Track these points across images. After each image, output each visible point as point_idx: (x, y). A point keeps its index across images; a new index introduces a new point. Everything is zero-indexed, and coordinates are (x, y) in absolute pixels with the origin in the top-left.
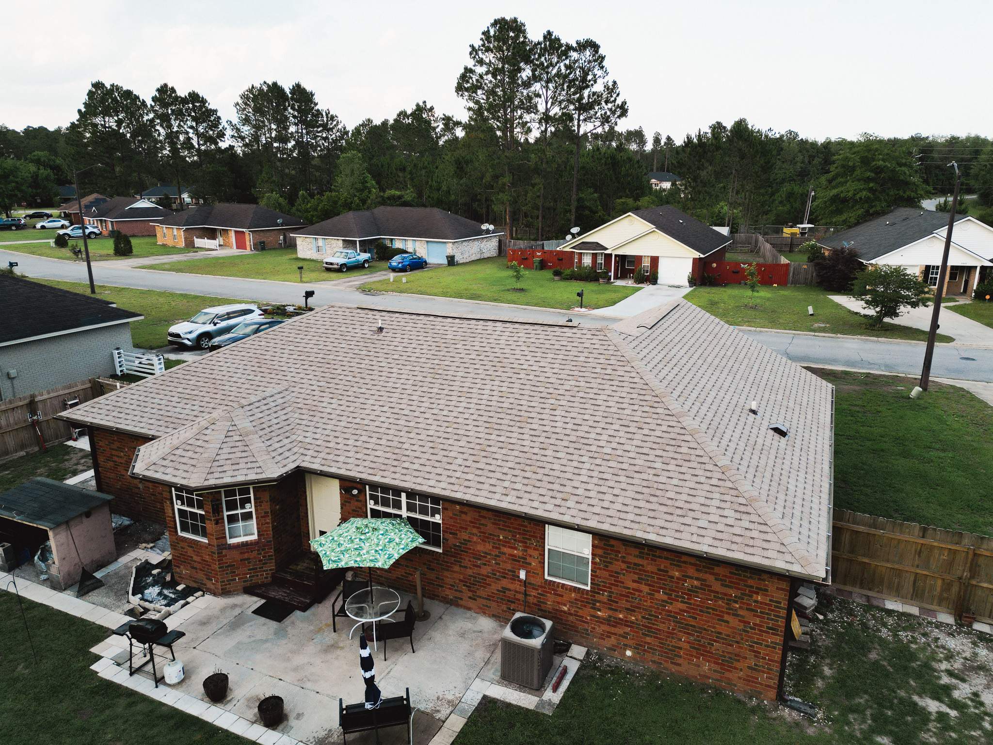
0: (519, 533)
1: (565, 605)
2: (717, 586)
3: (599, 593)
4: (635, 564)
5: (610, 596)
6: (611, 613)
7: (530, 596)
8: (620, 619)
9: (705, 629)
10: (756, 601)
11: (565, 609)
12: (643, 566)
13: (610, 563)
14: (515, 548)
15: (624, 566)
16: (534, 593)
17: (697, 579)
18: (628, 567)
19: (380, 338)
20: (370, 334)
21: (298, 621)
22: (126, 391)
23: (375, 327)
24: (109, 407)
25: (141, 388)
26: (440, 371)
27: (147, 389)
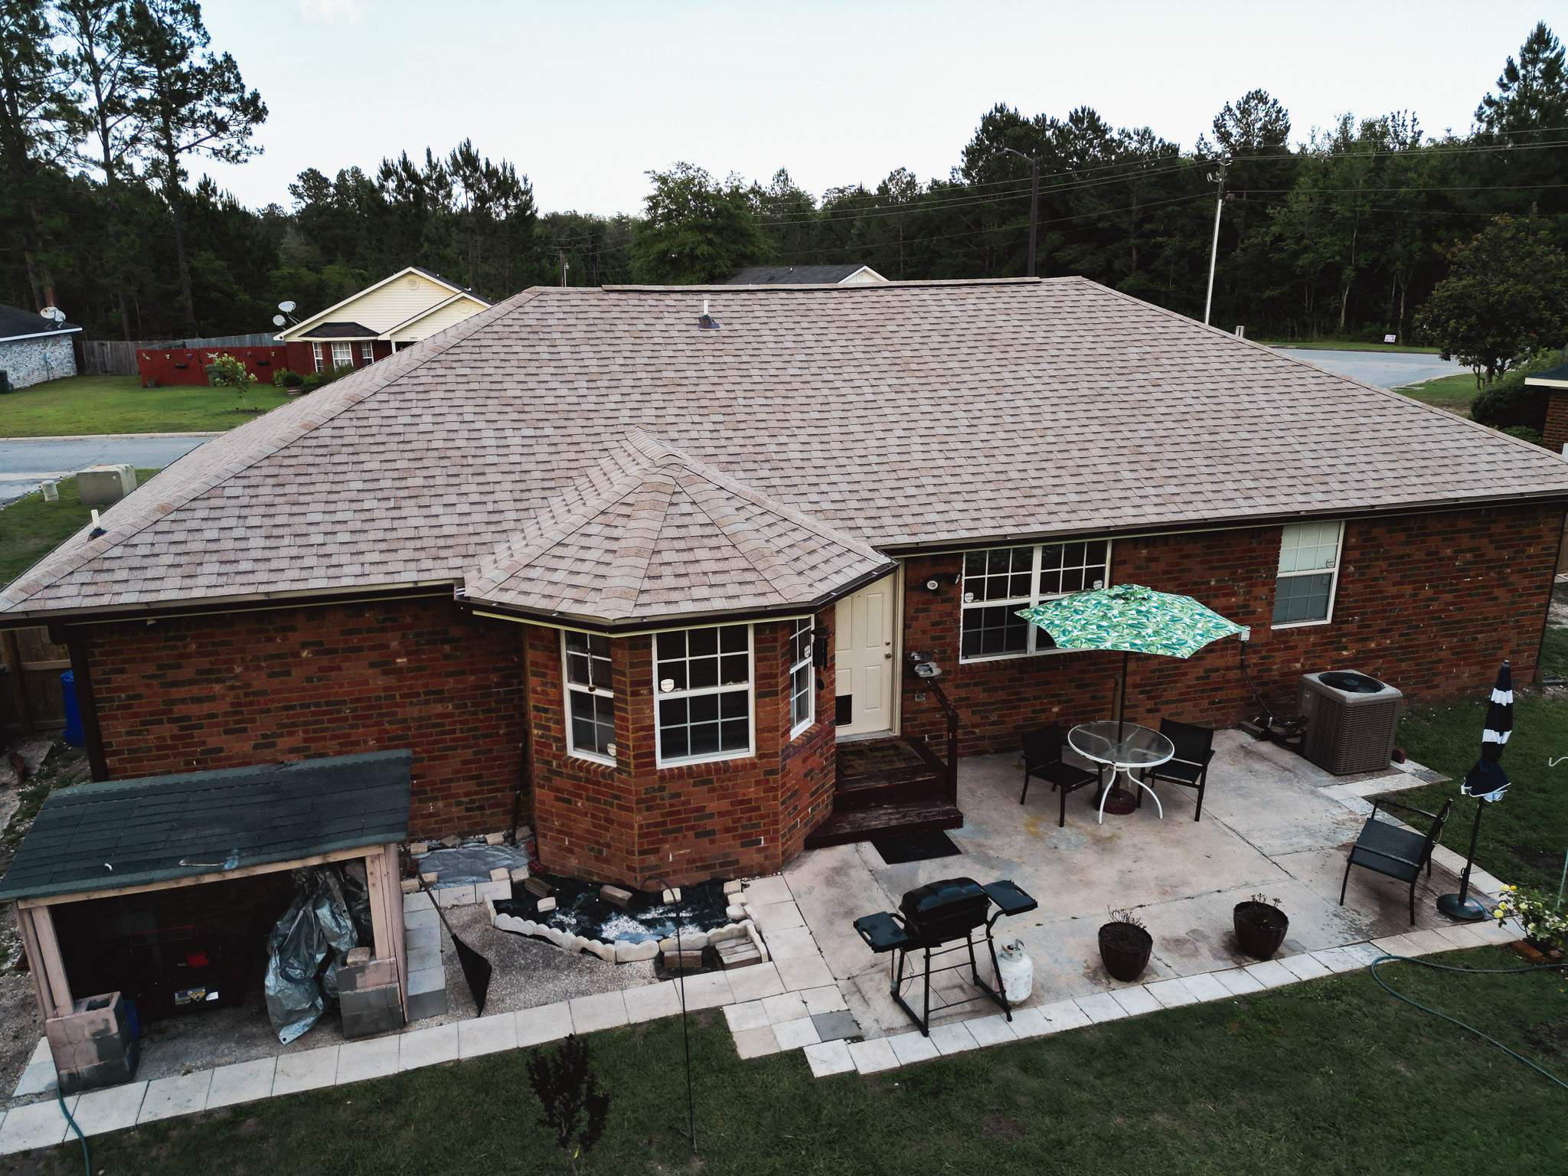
0: (1242, 566)
1: (1297, 661)
2: (1491, 553)
3: (1347, 622)
4: (1401, 557)
5: (1362, 620)
6: (1359, 646)
7: (1249, 666)
8: (1372, 651)
9: (1472, 621)
10: (1529, 557)
11: (1298, 665)
12: (1409, 555)
13: (1367, 567)
14: (1234, 594)
15: (1384, 565)
16: (1254, 659)
17: (1470, 550)
18: (1390, 565)
19: (727, 333)
20: (695, 332)
21: (982, 840)
22: (172, 517)
23: (689, 317)
24: (168, 560)
25: (214, 502)
26: (914, 367)
27: (245, 501)
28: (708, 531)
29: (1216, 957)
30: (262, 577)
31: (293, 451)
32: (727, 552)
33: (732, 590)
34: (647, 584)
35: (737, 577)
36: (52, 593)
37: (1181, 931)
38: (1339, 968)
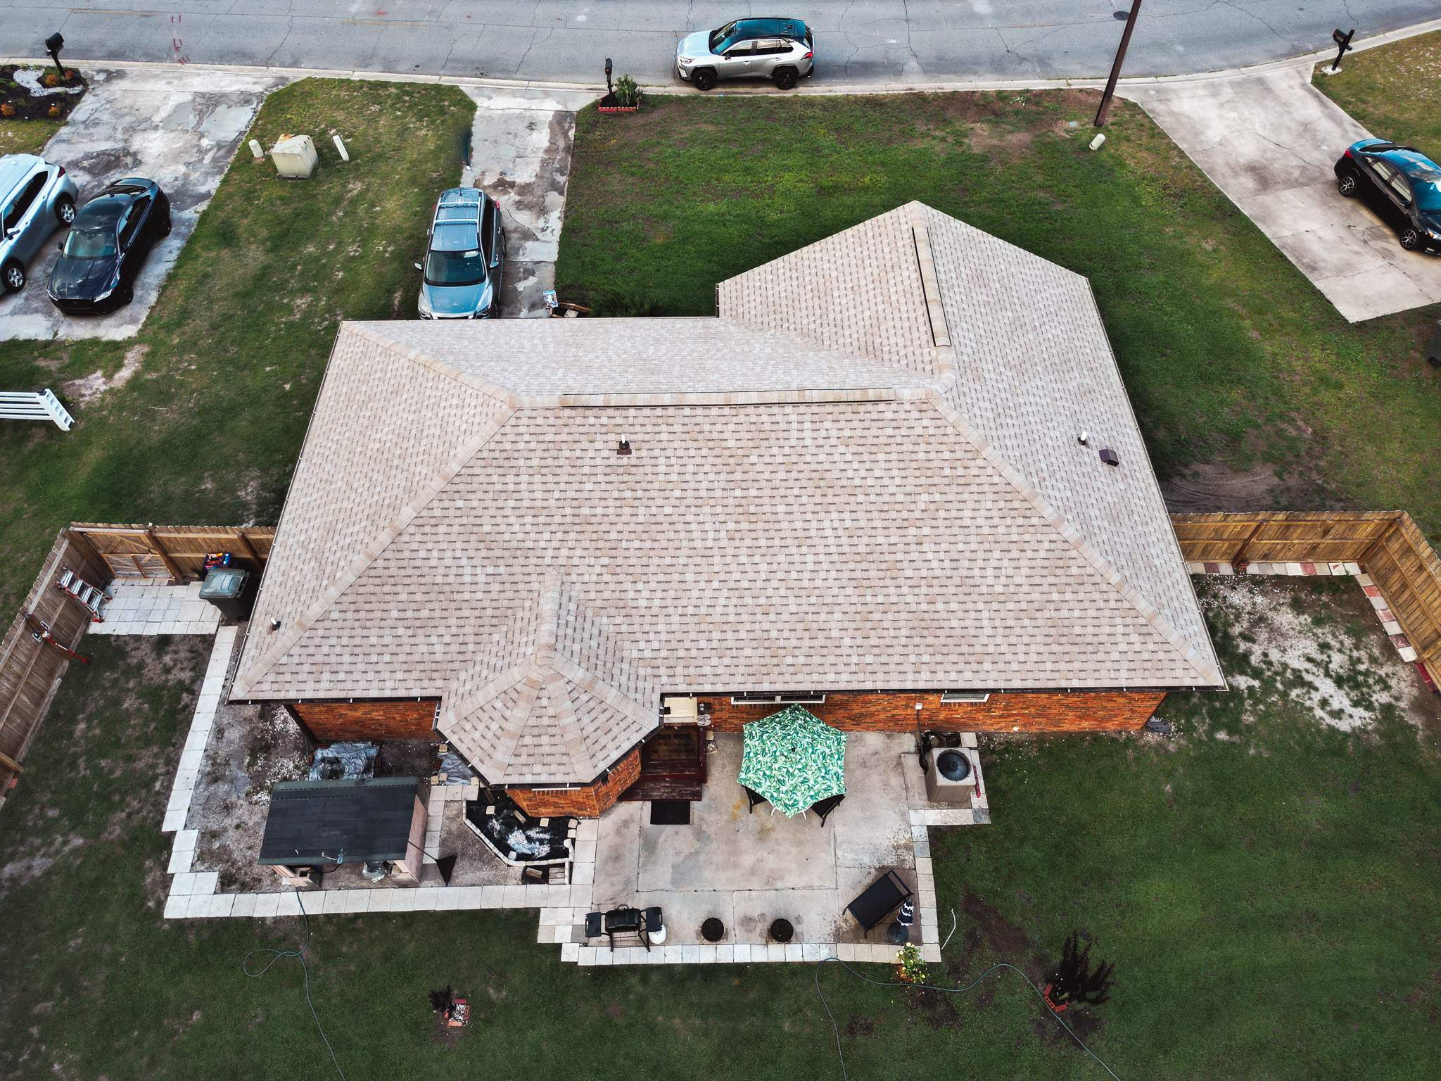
6: (1004, 712)
7: (922, 715)
8: (1013, 714)
16: (927, 713)
19: (634, 462)
20: (614, 456)
21: (706, 816)
22: (307, 634)
23: (613, 441)
24: (307, 668)
25: (327, 624)
26: (752, 509)
27: (340, 624)
28: (552, 721)
29: (761, 935)
30: (349, 685)
31: (364, 580)
32: (557, 739)
33: (554, 768)
34: (513, 760)
35: (558, 759)
36: (259, 687)
37: (755, 914)
38: (807, 959)
